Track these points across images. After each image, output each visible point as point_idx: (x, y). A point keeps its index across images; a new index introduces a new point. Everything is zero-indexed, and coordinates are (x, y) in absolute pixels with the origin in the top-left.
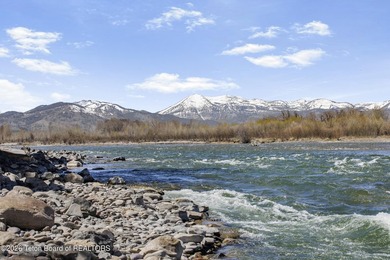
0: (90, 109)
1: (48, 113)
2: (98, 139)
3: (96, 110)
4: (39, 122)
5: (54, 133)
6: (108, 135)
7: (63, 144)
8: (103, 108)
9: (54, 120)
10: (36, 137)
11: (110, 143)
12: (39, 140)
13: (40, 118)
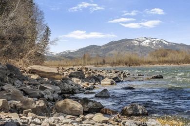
0: (146, 43)
1: (117, 46)
2: (150, 63)
3: (149, 43)
4: (112, 52)
5: (119, 58)
6: (156, 60)
7: (125, 66)
8: (154, 42)
9: (122, 51)
10: (107, 62)
11: (158, 65)
12: (109, 63)
13: (112, 49)
